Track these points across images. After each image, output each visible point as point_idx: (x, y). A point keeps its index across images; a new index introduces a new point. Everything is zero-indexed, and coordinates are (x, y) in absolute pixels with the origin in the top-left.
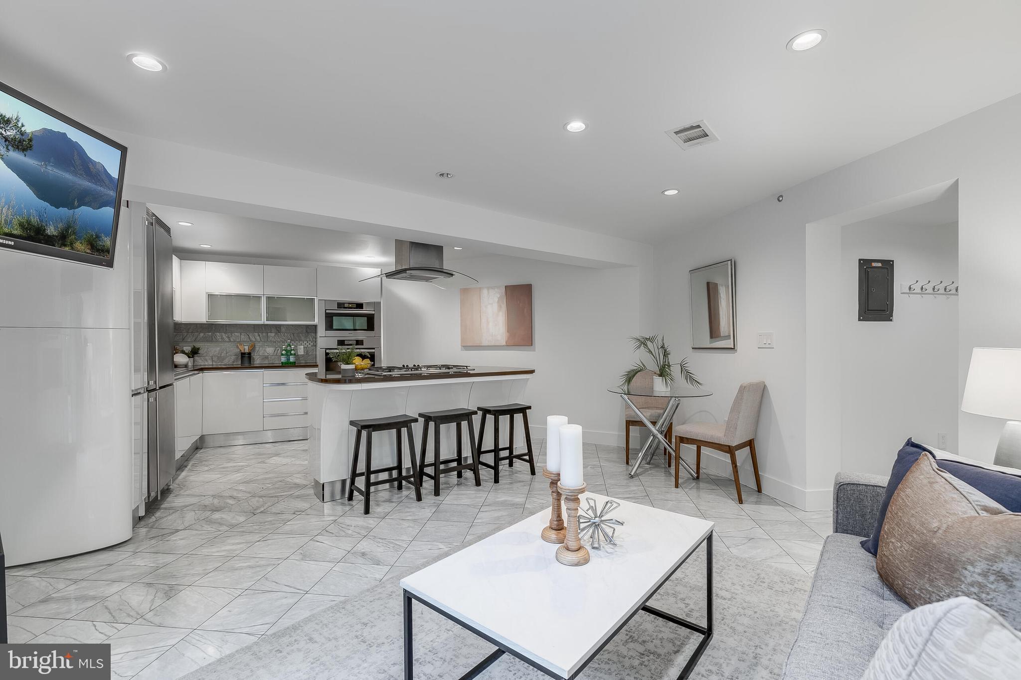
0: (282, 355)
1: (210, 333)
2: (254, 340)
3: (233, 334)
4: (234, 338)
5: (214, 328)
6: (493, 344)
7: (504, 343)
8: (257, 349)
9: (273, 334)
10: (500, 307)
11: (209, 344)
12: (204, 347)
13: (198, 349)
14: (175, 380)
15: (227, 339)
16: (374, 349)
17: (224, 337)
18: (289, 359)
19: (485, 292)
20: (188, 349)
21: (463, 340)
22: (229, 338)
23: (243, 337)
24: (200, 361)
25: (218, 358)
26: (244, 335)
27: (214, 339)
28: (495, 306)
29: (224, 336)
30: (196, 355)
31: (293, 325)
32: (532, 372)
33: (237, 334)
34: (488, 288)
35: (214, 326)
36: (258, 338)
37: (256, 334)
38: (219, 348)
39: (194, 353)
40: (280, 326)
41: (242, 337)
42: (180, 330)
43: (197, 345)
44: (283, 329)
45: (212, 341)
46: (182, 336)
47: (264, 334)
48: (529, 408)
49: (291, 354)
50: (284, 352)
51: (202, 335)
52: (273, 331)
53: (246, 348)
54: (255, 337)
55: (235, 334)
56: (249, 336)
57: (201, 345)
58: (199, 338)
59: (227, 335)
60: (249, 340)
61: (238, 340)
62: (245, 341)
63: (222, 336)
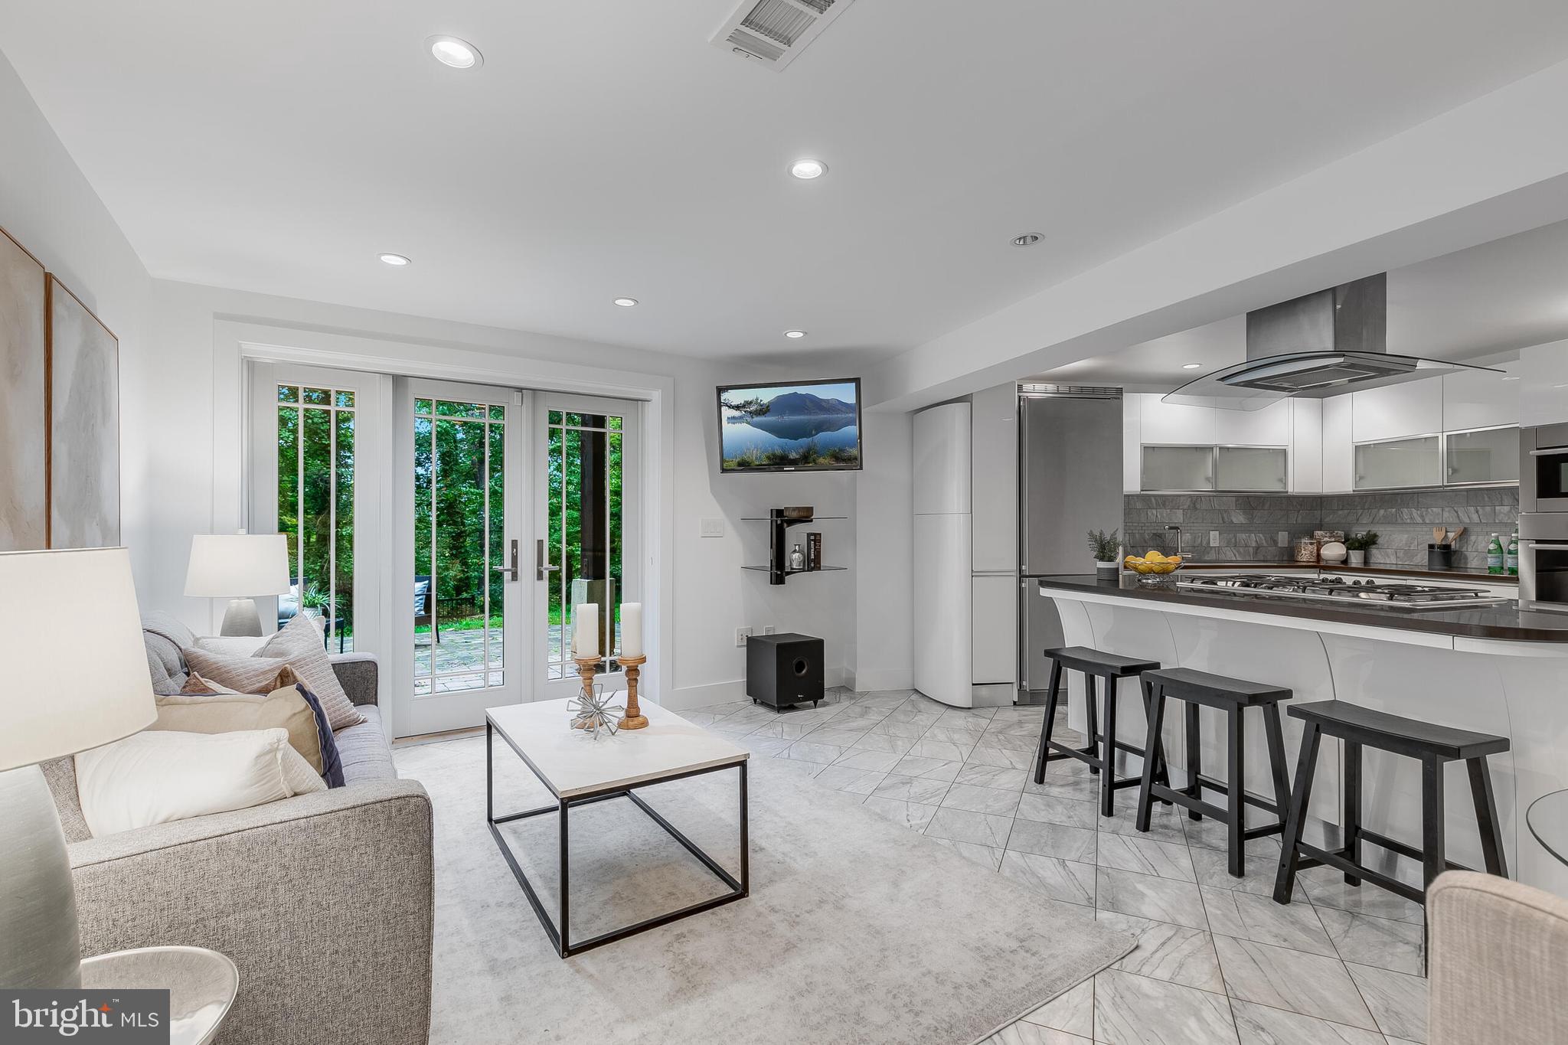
1: (1394, 510)
2: (1467, 520)
3: (1429, 510)
4: (1432, 518)
5: (1399, 501)
8: (1473, 538)
11: (1391, 528)
12: (1383, 532)
13: (1376, 536)
15: (1419, 520)
17: (1415, 515)
20: (1356, 536)
22: (1423, 516)
23: (1448, 516)
24: (1379, 556)
25: (1406, 552)
26: (1449, 512)
27: (1399, 521)
30: (1374, 546)
33: (1434, 509)
35: (1400, 496)
36: (1475, 516)
37: (1472, 509)
38: (1406, 536)
39: (1367, 543)
41: (1446, 515)
43: (1375, 529)
45: (1396, 522)
46: (1355, 515)
51: (1382, 512)
53: (1449, 535)
54: (1469, 514)
55: (1432, 510)
56: (1457, 512)
57: (1381, 529)
58: (1376, 521)
59: (1419, 512)
60: (1458, 522)
61: (1437, 522)
62: (1450, 524)
63: (1411, 514)
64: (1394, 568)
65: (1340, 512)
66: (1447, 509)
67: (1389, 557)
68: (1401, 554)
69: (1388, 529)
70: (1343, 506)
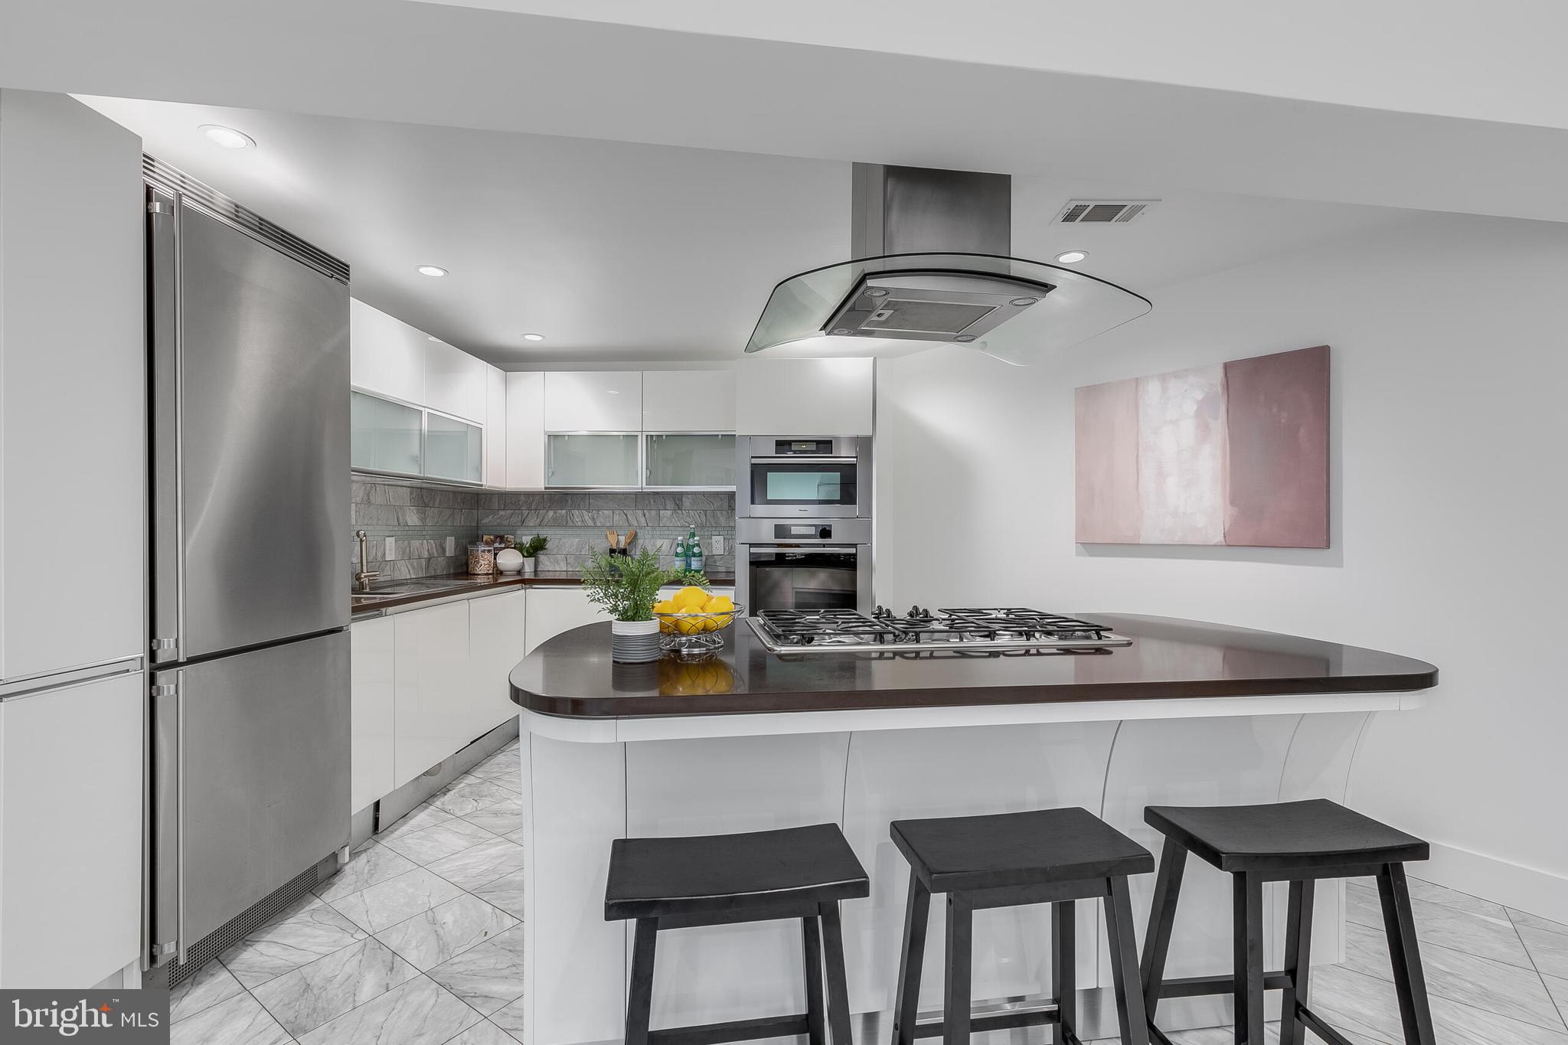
0: (677, 555)
1: (564, 511)
2: (635, 523)
3: (600, 513)
4: (602, 520)
5: (570, 501)
6: (1177, 539)
7: (1219, 538)
8: (641, 539)
9: (669, 513)
10: (1204, 429)
11: (562, 532)
12: (555, 538)
13: (545, 540)
14: (353, 619)
15: (590, 523)
16: (855, 546)
17: (586, 518)
18: (689, 565)
19: (1153, 388)
20: (527, 540)
21: (1082, 526)
22: (594, 519)
23: (618, 518)
24: (548, 563)
25: (577, 557)
26: (619, 514)
27: (570, 524)
28: (1188, 428)
29: (587, 516)
30: (540, 553)
31: (704, 494)
32: (1422, 680)
33: (605, 512)
34: (1163, 378)
35: (570, 497)
36: (642, 520)
37: (640, 513)
38: (577, 540)
39: (536, 549)
40: (682, 494)
41: (616, 517)
42: (519, 504)
43: (544, 533)
44: (687, 502)
45: (566, 526)
46: (520, 516)
47: (653, 513)
48: (1420, 850)
49: (694, 555)
50: (680, 550)
51: (551, 513)
52: (668, 507)
53: (622, 539)
54: (637, 517)
55: (603, 513)
56: (626, 515)
57: (549, 532)
58: (546, 521)
59: (590, 514)
60: (627, 525)
61: (608, 525)
62: (621, 527)
63: (582, 516)
64: (563, 576)
65: (502, 513)
66: (617, 512)
67: (559, 564)
68: (571, 560)
69: (557, 532)
70: (505, 505)
